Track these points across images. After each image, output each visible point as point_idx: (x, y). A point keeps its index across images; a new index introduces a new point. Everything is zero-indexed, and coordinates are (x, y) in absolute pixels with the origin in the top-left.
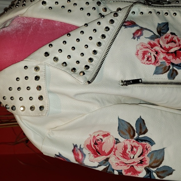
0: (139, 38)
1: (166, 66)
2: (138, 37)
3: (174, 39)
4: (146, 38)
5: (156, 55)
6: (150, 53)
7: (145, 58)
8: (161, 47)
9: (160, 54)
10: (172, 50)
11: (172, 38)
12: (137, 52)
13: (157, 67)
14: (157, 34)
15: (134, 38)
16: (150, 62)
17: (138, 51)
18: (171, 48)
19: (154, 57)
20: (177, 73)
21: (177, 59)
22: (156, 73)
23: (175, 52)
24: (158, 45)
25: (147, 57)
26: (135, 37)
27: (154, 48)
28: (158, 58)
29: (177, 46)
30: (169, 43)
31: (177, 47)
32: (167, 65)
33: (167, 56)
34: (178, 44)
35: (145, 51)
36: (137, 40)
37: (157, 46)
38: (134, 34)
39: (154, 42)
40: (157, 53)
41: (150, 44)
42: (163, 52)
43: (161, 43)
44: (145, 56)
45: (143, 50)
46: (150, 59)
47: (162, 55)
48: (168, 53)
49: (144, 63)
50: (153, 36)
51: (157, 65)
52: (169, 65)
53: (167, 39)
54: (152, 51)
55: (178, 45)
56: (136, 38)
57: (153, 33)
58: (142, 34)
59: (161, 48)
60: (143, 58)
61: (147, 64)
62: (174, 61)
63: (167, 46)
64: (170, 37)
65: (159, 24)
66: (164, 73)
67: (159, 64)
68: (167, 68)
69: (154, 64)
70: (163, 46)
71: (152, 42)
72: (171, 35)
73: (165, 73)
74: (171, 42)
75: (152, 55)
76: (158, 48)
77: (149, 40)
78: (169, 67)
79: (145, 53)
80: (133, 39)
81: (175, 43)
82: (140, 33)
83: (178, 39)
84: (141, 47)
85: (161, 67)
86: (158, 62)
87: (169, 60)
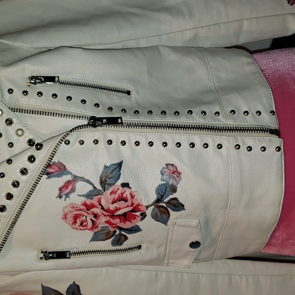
0: (69, 197)
1: (110, 231)
2: (67, 195)
3: (124, 196)
4: (80, 196)
5: (94, 219)
6: (85, 217)
7: (77, 222)
8: (103, 208)
9: (100, 217)
10: (120, 212)
11: (122, 194)
12: (65, 216)
13: (95, 233)
14: (99, 187)
15: (60, 197)
16: (85, 227)
17: (66, 214)
18: (117, 209)
19: (91, 221)
20: (126, 238)
21: (127, 222)
22: (94, 239)
23: (125, 214)
24: (98, 205)
25: (80, 222)
26: (61, 195)
27: (91, 210)
28: (98, 222)
29: (128, 206)
30: (116, 202)
31: (127, 208)
32: (112, 230)
33: (111, 220)
34: (129, 203)
35: (77, 214)
36: (65, 201)
37: (97, 207)
38: (60, 190)
39: (92, 201)
40: (96, 216)
41: (85, 204)
42: (105, 215)
43: (103, 203)
44: (78, 220)
45: (73, 213)
46: (84, 224)
47: (103, 219)
48: (113, 216)
49: (76, 229)
50: (91, 191)
51: (96, 230)
52: (115, 230)
53: (113, 196)
54: (88, 213)
55: (130, 205)
56: (64, 197)
57: (93, 185)
58: (73, 190)
59: (102, 210)
60: (75, 222)
61: (80, 229)
62: (122, 225)
63: (112, 207)
64: (119, 192)
65: (106, 167)
66: (106, 239)
67: (99, 230)
68: (112, 234)
69: (92, 229)
70: (106, 208)
71: (89, 202)
72: (121, 188)
73: (108, 240)
74: (119, 201)
75: (88, 219)
76: (97, 210)
77: (83, 199)
78: (115, 232)
79: (77, 217)
80: (58, 198)
81: (126, 200)
82: (70, 187)
83: (131, 194)
84: (71, 209)
85: (102, 232)
86: (97, 227)
87: (115, 224)
